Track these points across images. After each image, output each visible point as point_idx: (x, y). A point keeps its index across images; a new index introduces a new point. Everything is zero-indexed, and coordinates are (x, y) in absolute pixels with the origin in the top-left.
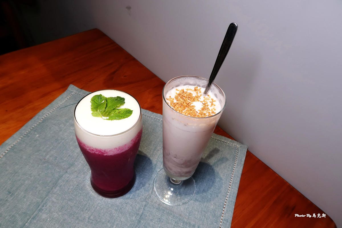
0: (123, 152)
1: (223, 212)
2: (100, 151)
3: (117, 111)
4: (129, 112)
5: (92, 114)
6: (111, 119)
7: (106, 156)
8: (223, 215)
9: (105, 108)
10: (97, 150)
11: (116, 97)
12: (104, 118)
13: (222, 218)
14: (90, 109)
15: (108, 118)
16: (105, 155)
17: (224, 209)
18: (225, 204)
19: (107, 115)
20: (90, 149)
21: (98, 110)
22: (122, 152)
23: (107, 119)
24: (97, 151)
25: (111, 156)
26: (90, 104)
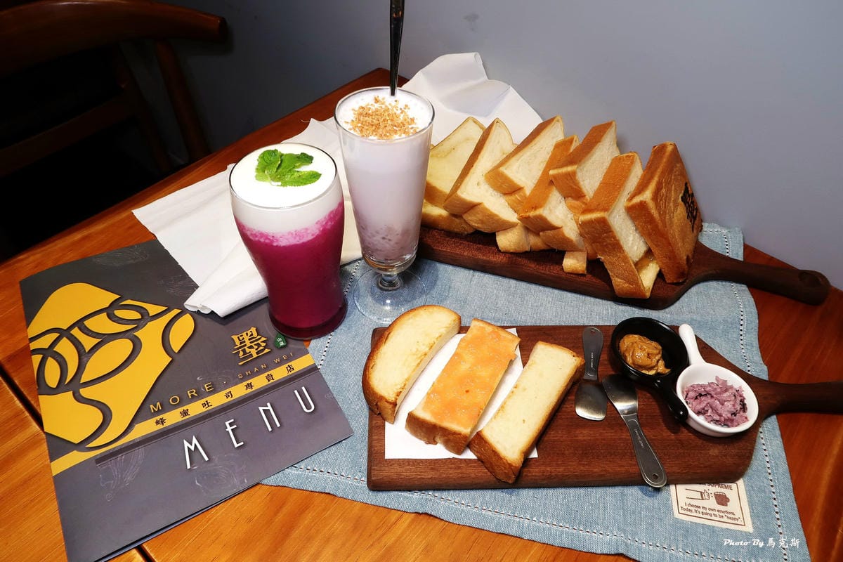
0: (303, 243)
1: (741, 333)
2: (266, 236)
3: (296, 175)
4: (315, 176)
5: (256, 176)
6: (284, 184)
7: (277, 246)
8: (742, 338)
9: (278, 169)
10: (262, 235)
11: (300, 153)
12: (273, 183)
13: (742, 342)
14: (254, 170)
15: (280, 183)
16: (275, 244)
17: (741, 328)
18: (742, 318)
19: (279, 178)
20: (252, 234)
21: (266, 172)
22: (301, 242)
23: (278, 185)
24: (261, 237)
25: (284, 247)
26: (257, 163)
